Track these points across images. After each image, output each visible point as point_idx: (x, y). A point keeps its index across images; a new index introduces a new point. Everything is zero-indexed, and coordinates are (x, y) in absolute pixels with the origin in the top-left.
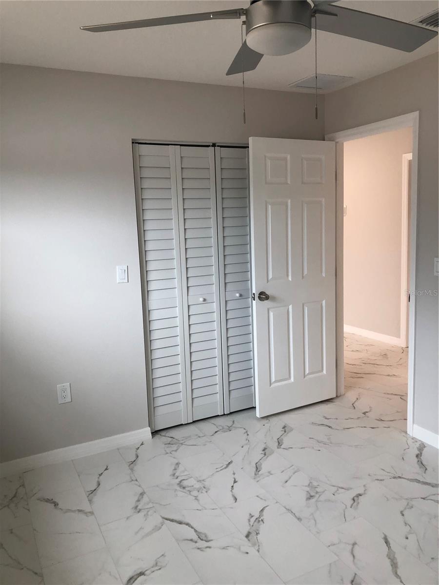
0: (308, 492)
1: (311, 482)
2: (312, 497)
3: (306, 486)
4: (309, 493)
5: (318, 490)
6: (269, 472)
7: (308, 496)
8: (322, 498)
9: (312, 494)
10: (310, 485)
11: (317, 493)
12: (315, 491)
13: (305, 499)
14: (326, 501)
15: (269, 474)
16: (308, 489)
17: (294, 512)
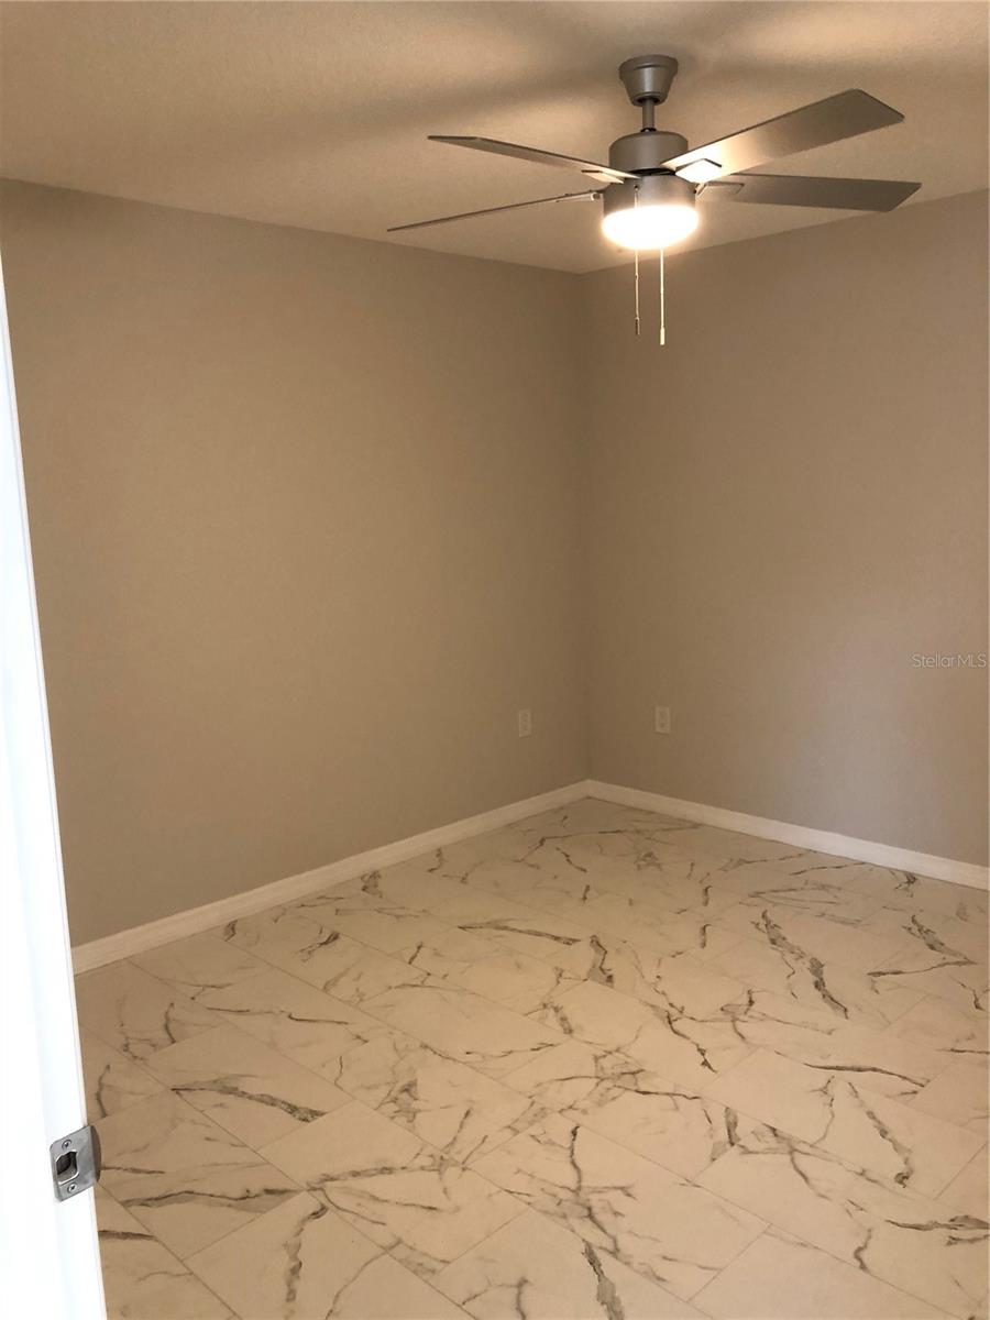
0: (416, 1099)
1: (410, 1121)
2: (406, 1090)
3: (420, 1111)
4: (412, 1096)
5: (393, 1107)
6: (516, 1132)
7: (413, 1090)
8: (382, 1093)
9: (405, 1096)
10: (411, 1115)
11: (395, 1101)
12: (399, 1102)
13: (418, 1082)
14: (376, 1087)
15: (514, 1126)
16: (415, 1105)
17: (437, 1056)
